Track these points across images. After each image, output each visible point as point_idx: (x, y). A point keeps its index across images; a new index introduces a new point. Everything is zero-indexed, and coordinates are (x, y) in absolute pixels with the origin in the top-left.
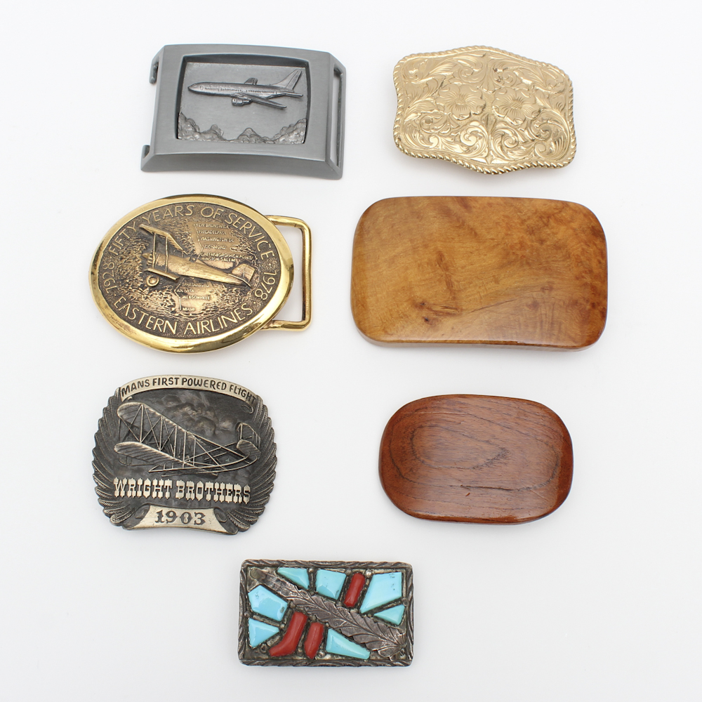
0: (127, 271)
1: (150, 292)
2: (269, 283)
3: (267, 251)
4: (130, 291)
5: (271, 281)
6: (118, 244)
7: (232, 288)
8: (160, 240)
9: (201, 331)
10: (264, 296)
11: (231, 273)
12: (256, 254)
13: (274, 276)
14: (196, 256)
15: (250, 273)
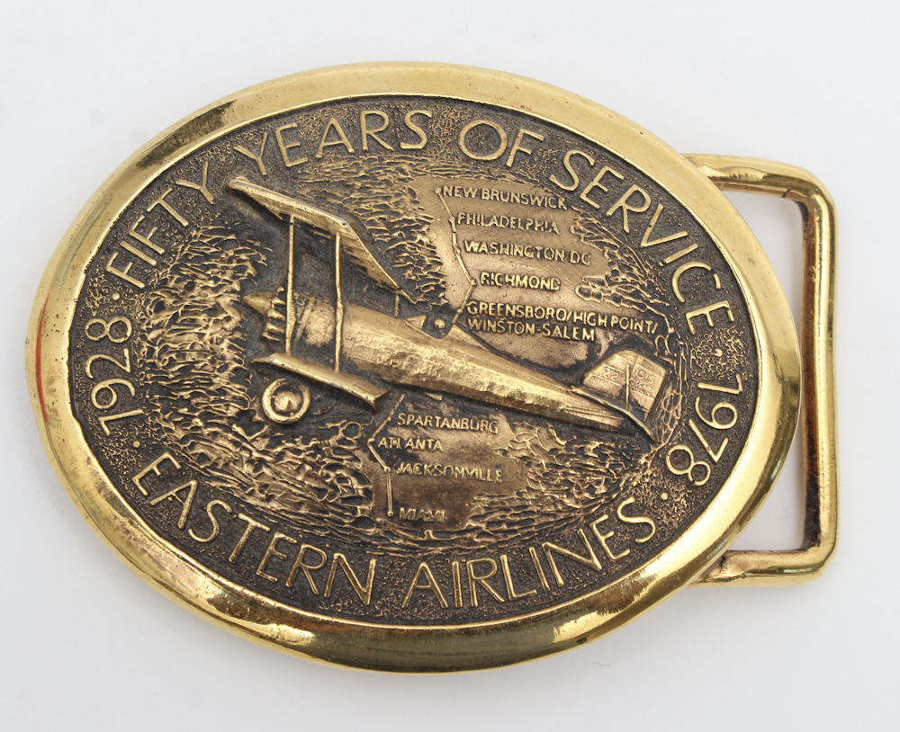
0: (181, 354)
1: (276, 442)
2: (714, 424)
3: (705, 302)
4: (195, 435)
5: (725, 415)
6: (143, 247)
7: (584, 439)
8: (314, 241)
9: (467, 596)
10: (700, 471)
11: (580, 382)
12: (668, 310)
13: (732, 398)
14: (447, 310)
15: (648, 382)
